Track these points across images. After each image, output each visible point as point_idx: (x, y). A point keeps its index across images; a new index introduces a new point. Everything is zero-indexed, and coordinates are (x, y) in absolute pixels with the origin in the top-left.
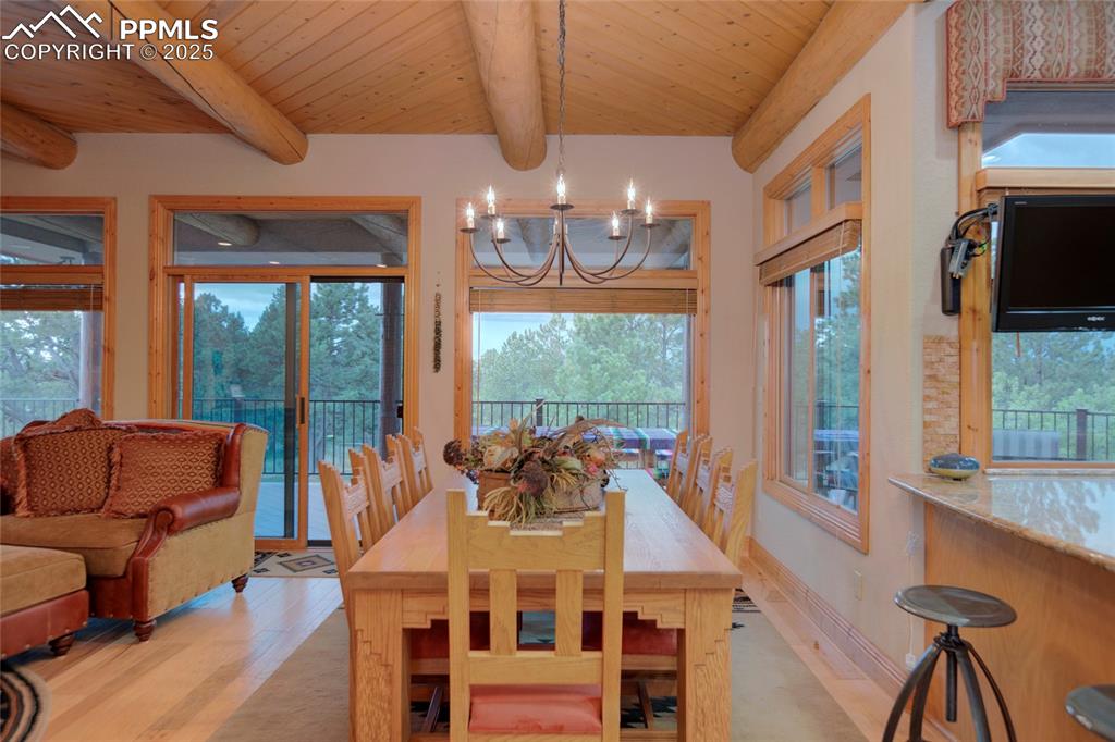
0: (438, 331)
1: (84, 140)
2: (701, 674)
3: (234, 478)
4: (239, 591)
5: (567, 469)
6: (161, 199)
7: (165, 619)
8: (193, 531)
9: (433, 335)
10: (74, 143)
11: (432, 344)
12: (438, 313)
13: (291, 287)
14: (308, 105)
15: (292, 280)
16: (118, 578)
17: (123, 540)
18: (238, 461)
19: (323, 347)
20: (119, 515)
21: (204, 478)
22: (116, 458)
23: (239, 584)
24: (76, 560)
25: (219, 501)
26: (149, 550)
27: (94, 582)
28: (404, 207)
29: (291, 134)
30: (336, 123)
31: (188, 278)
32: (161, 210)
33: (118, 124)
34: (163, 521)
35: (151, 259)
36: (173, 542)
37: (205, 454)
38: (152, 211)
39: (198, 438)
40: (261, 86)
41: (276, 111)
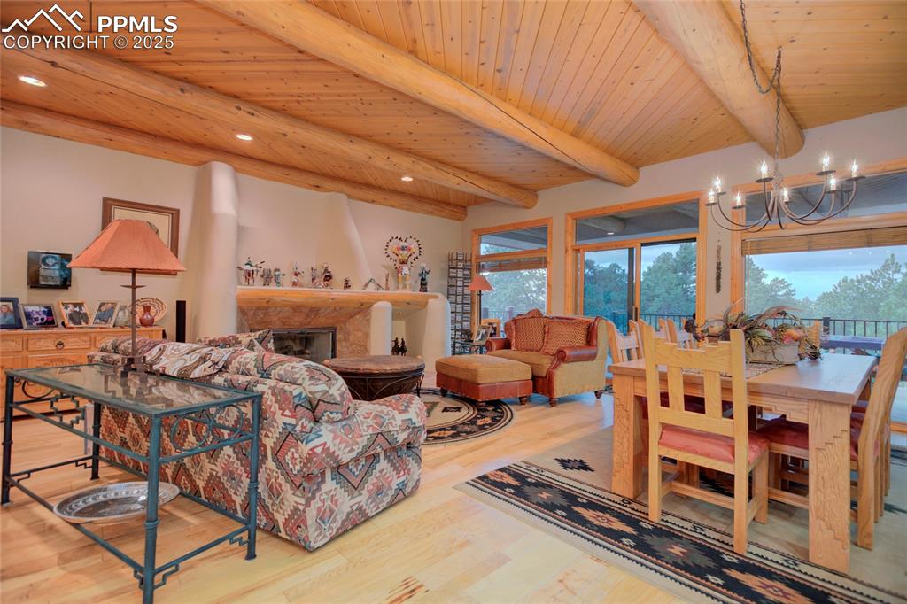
0: (719, 268)
1: (541, 194)
2: (821, 455)
3: (595, 342)
4: (598, 398)
5: (761, 337)
6: (569, 214)
7: (563, 400)
8: (575, 364)
9: (716, 270)
10: (537, 196)
11: (715, 276)
12: (719, 257)
13: (631, 250)
14: (635, 154)
15: (631, 246)
16: (542, 377)
17: (546, 363)
18: (597, 335)
19: (679, 290)
20: (547, 353)
21: (582, 342)
22: (547, 330)
23: (598, 394)
24: (528, 367)
25: (587, 352)
26: (555, 367)
27: (535, 378)
28: (696, 198)
29: (629, 171)
30: (653, 159)
31: (581, 250)
32: (570, 219)
33: (553, 184)
34: (561, 356)
35: (566, 243)
36: (564, 366)
37: (582, 331)
38: (567, 221)
39: (580, 323)
40: (609, 151)
41: (619, 161)
